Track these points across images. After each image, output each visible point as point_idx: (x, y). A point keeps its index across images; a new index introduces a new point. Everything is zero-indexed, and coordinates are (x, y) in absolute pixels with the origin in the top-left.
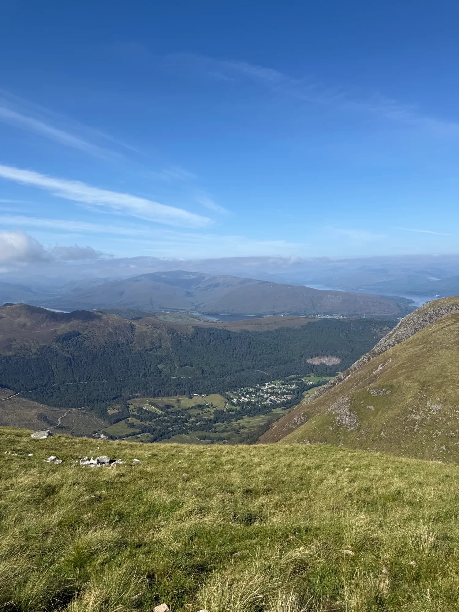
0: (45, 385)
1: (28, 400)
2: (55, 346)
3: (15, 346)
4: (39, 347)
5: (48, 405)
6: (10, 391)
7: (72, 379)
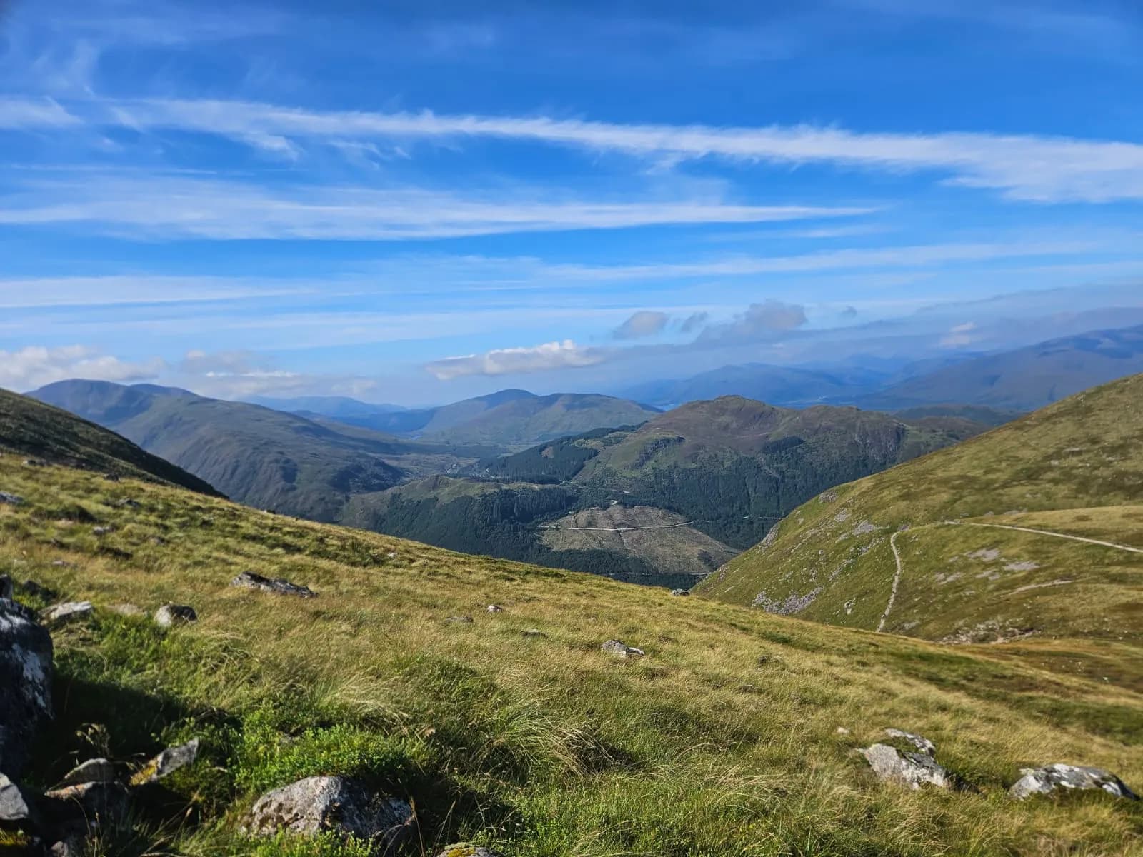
0: (733, 516)
1: (700, 533)
2: (761, 459)
3: (702, 456)
4: (736, 459)
5: (727, 543)
6: (680, 517)
7: (774, 511)
